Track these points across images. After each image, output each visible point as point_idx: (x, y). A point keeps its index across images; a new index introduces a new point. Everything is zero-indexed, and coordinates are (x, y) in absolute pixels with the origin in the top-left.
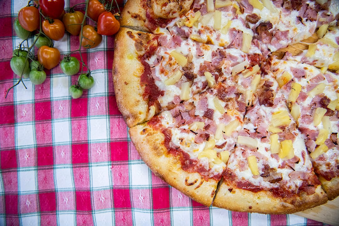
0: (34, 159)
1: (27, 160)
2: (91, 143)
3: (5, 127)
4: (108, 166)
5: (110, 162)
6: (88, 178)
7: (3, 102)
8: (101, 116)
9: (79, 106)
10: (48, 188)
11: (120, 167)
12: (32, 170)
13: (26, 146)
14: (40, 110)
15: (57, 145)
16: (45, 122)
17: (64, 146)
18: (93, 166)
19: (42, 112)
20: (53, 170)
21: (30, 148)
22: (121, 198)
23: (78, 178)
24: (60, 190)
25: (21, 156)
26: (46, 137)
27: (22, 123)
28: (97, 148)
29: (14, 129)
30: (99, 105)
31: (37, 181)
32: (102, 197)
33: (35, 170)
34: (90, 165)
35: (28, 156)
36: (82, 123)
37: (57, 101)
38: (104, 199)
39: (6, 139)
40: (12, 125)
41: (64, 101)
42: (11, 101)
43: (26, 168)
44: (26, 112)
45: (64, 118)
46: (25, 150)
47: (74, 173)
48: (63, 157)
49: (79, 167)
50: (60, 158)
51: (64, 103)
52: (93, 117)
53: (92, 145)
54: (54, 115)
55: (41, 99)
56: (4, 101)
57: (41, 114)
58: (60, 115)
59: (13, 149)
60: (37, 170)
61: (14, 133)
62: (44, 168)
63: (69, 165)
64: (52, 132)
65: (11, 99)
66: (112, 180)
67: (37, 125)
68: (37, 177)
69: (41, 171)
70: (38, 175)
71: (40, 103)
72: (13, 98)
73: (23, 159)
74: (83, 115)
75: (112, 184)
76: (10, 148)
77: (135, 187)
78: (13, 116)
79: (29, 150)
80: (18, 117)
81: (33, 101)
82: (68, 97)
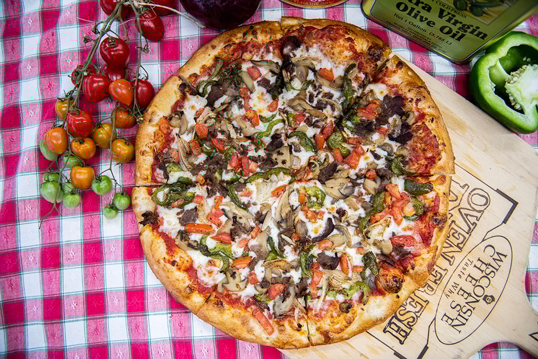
0: (82, 307)
1: (74, 308)
3: (49, 271)
4: (166, 315)
5: (169, 310)
6: (145, 328)
7: (47, 243)
9: (133, 247)
10: (99, 340)
11: (180, 316)
12: (80, 320)
13: (73, 292)
14: (90, 251)
15: (109, 291)
16: (96, 265)
17: (117, 292)
18: (150, 315)
19: (93, 254)
20: (105, 319)
21: (78, 295)
22: (182, 352)
23: (135, 328)
24: (113, 343)
25: (67, 304)
26: (97, 282)
27: (69, 267)
28: (154, 294)
29: (59, 273)
31: (87, 333)
32: (161, 350)
33: (84, 320)
34: (147, 314)
35: (75, 305)
37: (108, 240)
38: (163, 352)
39: (51, 285)
40: (57, 269)
41: (116, 240)
42: (57, 241)
43: (73, 318)
44: (74, 254)
45: (116, 260)
46: (72, 298)
47: (129, 323)
48: (116, 304)
49: (134, 316)
50: (113, 306)
51: (117, 244)
54: (106, 256)
55: (90, 239)
56: (48, 241)
57: (91, 255)
58: (113, 257)
59: (59, 296)
60: (87, 320)
61: (59, 278)
62: (95, 317)
63: (124, 313)
64: (103, 276)
65: (56, 239)
66: (171, 331)
67: (87, 268)
68: (87, 329)
69: (92, 321)
70: (88, 325)
71: (90, 244)
72: (59, 239)
73: (69, 308)
75: (172, 335)
76: (55, 296)
77: (197, 338)
78: (59, 258)
79: (77, 297)
80: (64, 259)
81: (82, 241)
82: (121, 237)
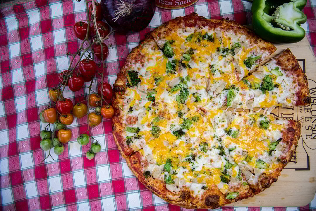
2: (100, 184)
8: (104, 165)
30: (102, 158)
36: (93, 171)
52: (99, 166)
53: (100, 185)
74: (92, 166)
